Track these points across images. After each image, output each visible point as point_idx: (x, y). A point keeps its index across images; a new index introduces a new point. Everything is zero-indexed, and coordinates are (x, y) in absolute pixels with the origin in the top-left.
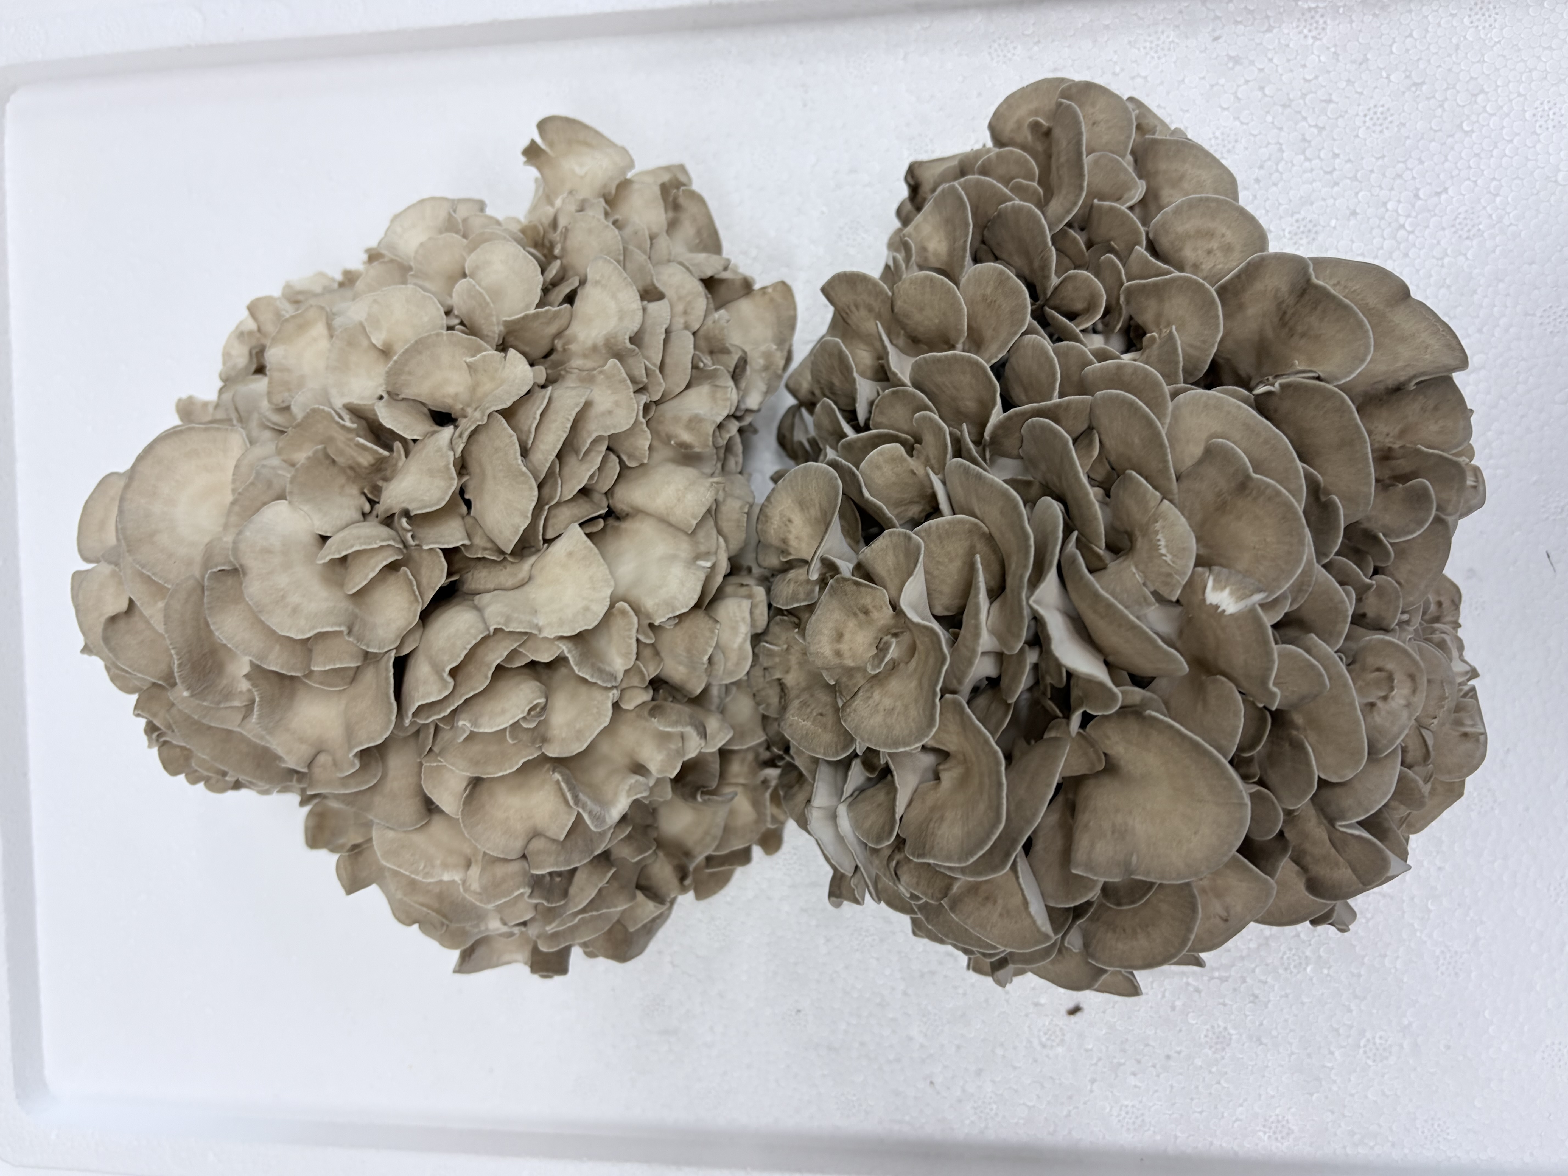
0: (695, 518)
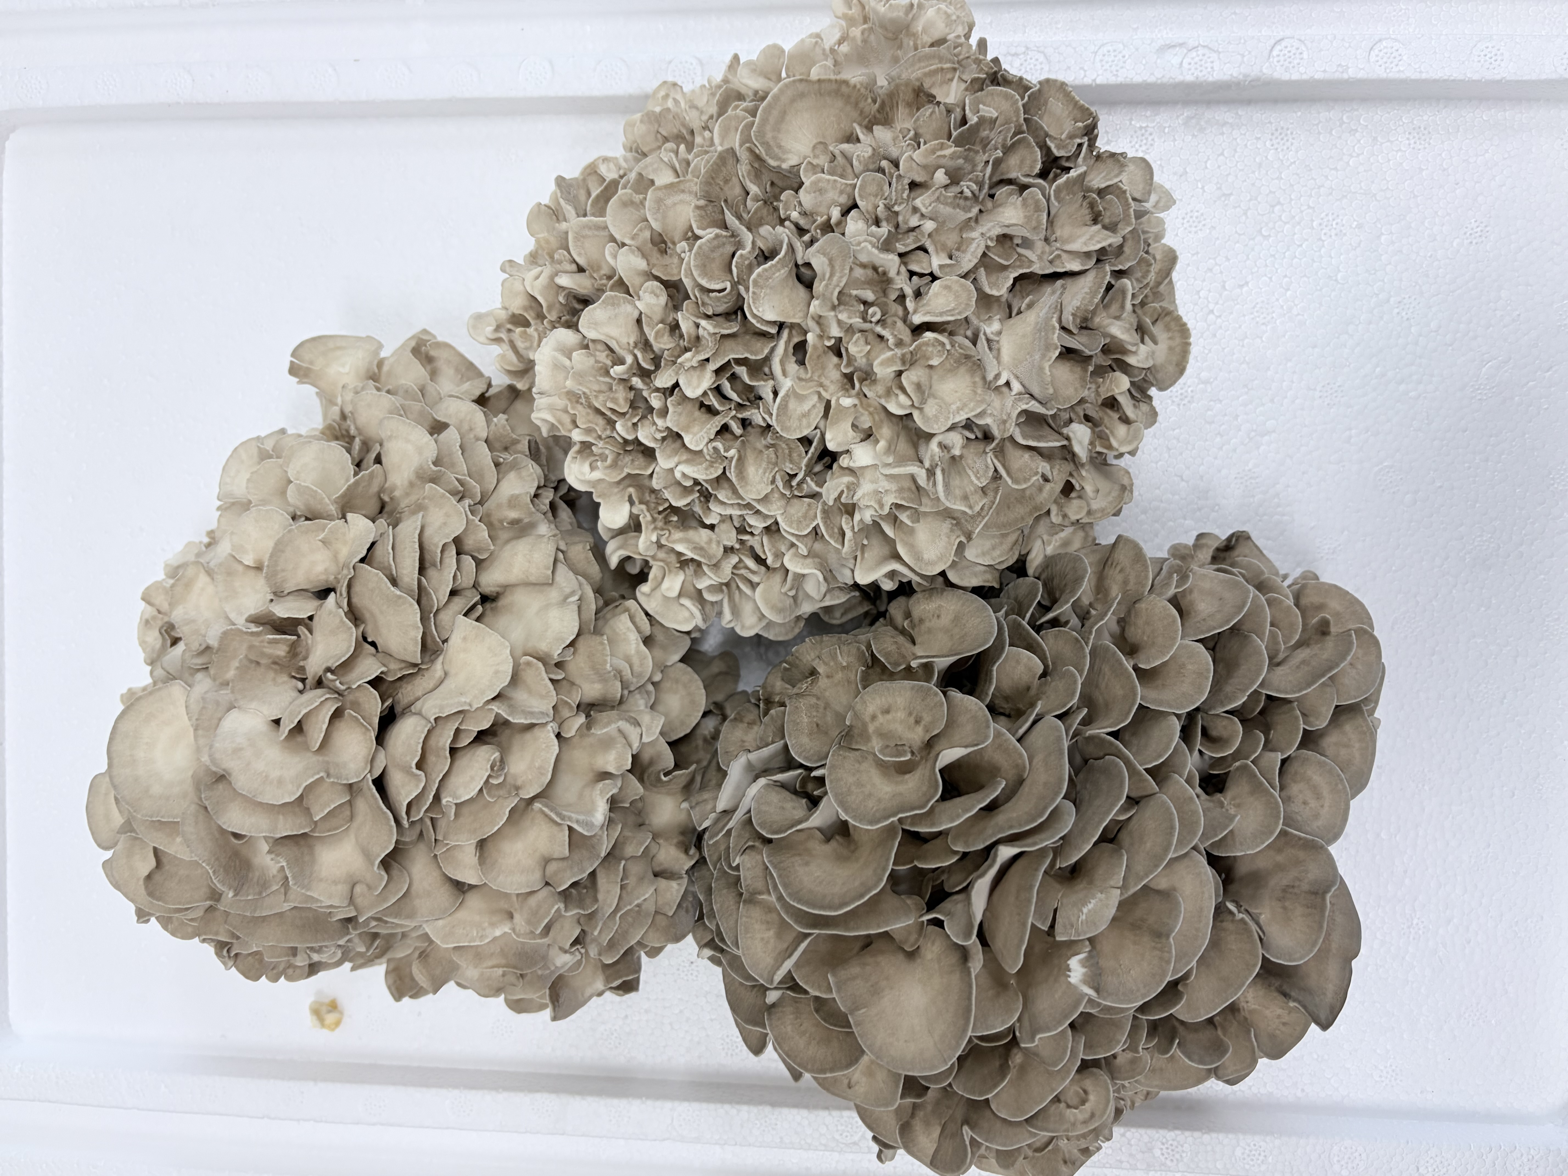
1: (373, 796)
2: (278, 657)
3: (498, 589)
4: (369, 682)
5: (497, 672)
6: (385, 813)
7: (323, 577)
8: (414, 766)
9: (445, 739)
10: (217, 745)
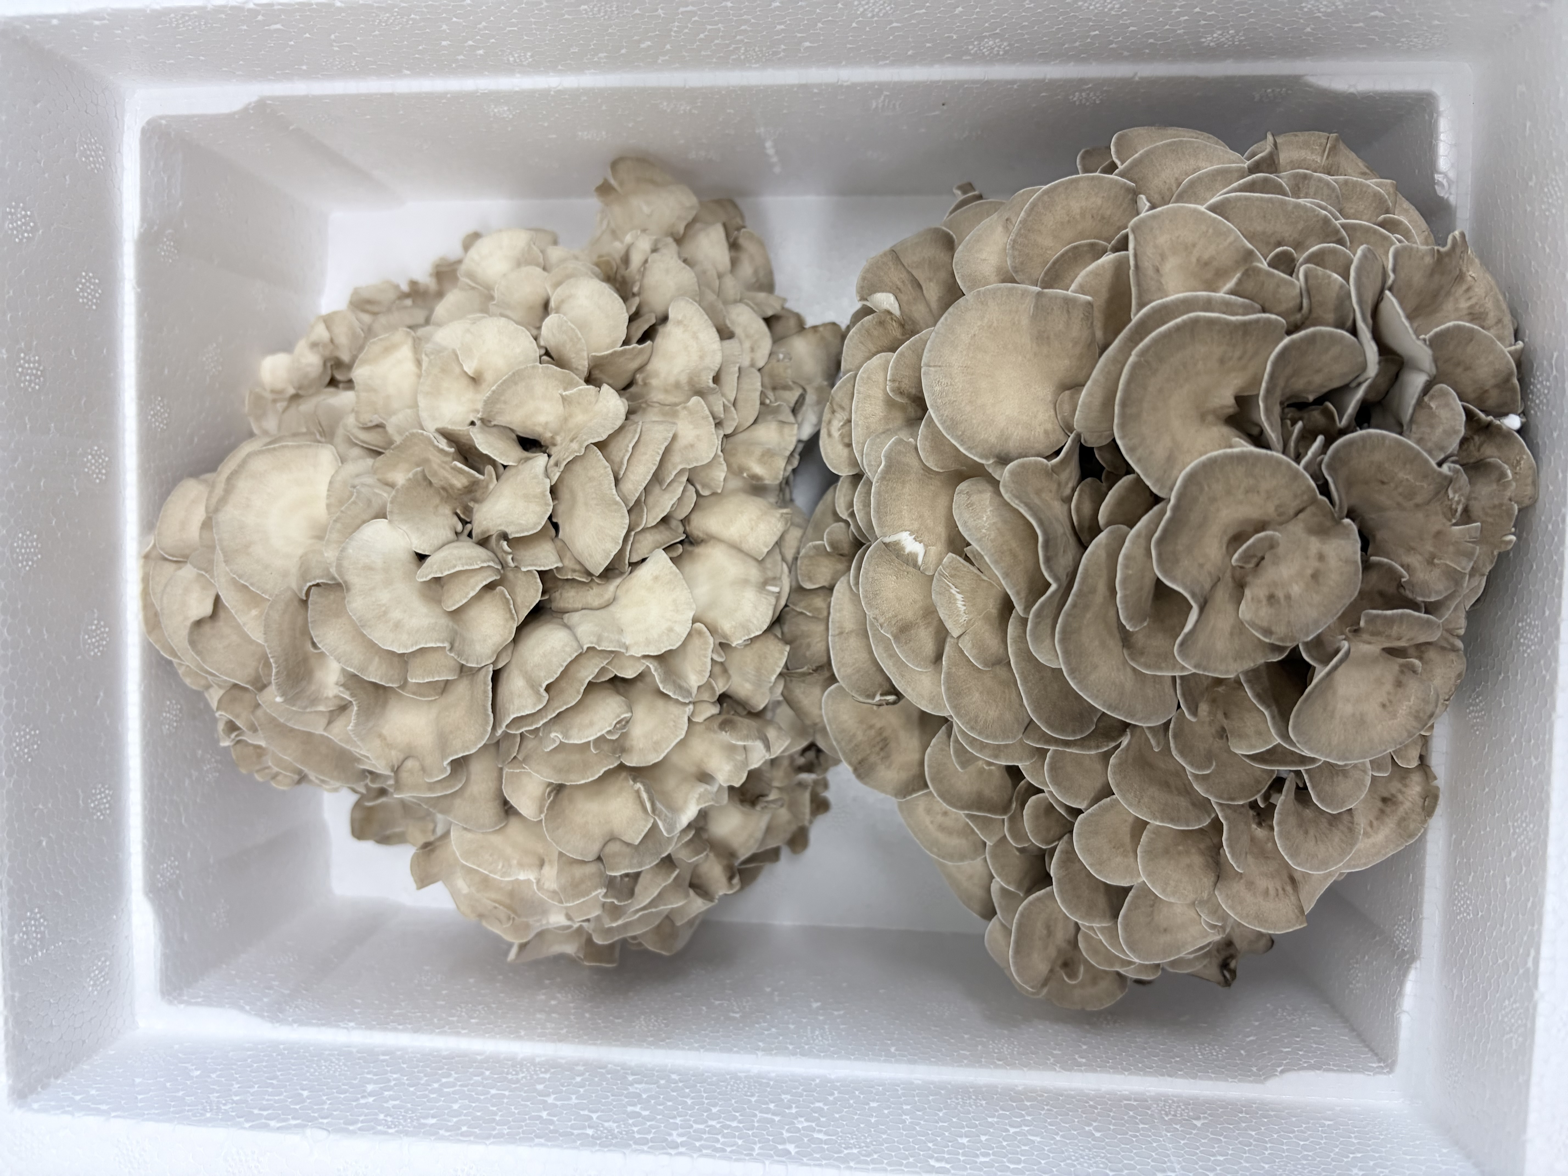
0: (767, 547)
1: (485, 692)
2: (452, 486)
3: (705, 537)
4: (540, 572)
5: (670, 630)
6: (488, 715)
7: (539, 429)
8: (544, 686)
9: (588, 672)
10: (350, 551)
